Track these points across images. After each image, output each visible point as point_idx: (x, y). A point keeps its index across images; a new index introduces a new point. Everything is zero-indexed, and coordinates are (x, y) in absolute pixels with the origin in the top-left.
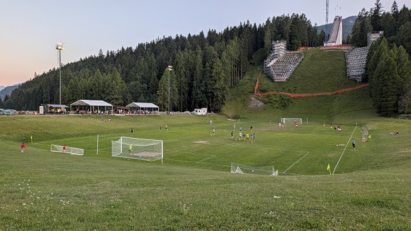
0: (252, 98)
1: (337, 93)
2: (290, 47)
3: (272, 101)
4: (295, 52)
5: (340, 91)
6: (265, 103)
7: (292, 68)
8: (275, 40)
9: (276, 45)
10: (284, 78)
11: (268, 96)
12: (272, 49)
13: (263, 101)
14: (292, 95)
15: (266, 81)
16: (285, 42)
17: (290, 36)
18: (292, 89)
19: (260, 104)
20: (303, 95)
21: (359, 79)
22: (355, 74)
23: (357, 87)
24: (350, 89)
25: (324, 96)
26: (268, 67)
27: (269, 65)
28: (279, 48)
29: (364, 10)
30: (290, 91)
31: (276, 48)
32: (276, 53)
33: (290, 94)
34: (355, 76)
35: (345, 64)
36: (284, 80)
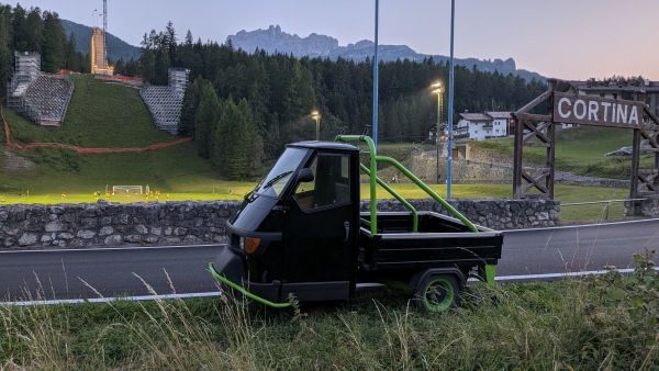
0: (7, 153)
1: (149, 150)
2: (46, 67)
3: (48, 158)
4: (54, 76)
5: (153, 147)
6: (37, 162)
7: (61, 103)
8: (22, 51)
9: (21, 59)
10: (54, 120)
11: (38, 150)
12: (14, 65)
13: (31, 158)
14: (80, 150)
15: (22, 123)
16: (39, 55)
17: (44, 48)
18: (75, 139)
19: (28, 164)
21: (174, 131)
22: (166, 123)
23: (174, 143)
24: (167, 144)
25: (132, 152)
26: (17, 98)
27: (16, 94)
28: (28, 64)
29: (153, 32)
30: (72, 142)
31: (21, 64)
32: (23, 73)
33: (76, 148)
34: (168, 126)
35: (146, 108)
36: (56, 124)
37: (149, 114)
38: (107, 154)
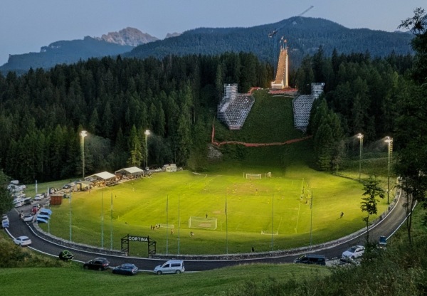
0: (211, 148)
1: (286, 144)
2: (241, 90)
3: (229, 151)
4: (245, 95)
5: (288, 142)
6: (223, 153)
7: (244, 113)
8: (227, 83)
9: (227, 89)
10: (238, 126)
11: (225, 145)
12: (223, 92)
13: (221, 151)
14: (247, 145)
15: (221, 129)
16: (237, 85)
17: (241, 78)
18: (246, 137)
19: (219, 154)
20: (256, 145)
21: (305, 131)
22: (301, 124)
26: (222, 113)
27: (222, 111)
28: (230, 91)
30: (244, 141)
31: (227, 91)
32: (227, 97)
33: (245, 144)
34: (301, 127)
35: (293, 113)
36: (239, 128)
37: (293, 118)
38: (260, 147)
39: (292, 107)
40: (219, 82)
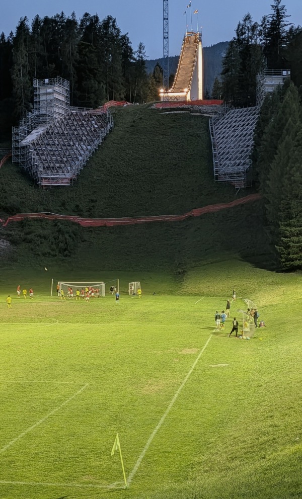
1: (190, 218)
2: (78, 98)
4: (92, 111)
5: (196, 212)
6: (13, 242)
7: (84, 151)
8: (41, 77)
9: (42, 91)
10: (64, 177)
11: (22, 224)
12: (31, 100)
13: (9, 237)
14: (85, 222)
15: (18, 184)
16: (67, 83)
17: (79, 70)
18: (83, 205)
20: (111, 222)
21: (240, 183)
22: (230, 170)
23: (235, 203)
24: (221, 206)
25: (161, 223)
26: (23, 148)
27: (24, 143)
28: (50, 97)
29: (248, 18)
30: (78, 211)
31: (42, 98)
32: (42, 111)
33: (77, 219)
34: (231, 175)
35: (210, 146)
36: (65, 183)
37: (210, 157)
38: (121, 228)
39: (209, 133)
40: (20, 78)
